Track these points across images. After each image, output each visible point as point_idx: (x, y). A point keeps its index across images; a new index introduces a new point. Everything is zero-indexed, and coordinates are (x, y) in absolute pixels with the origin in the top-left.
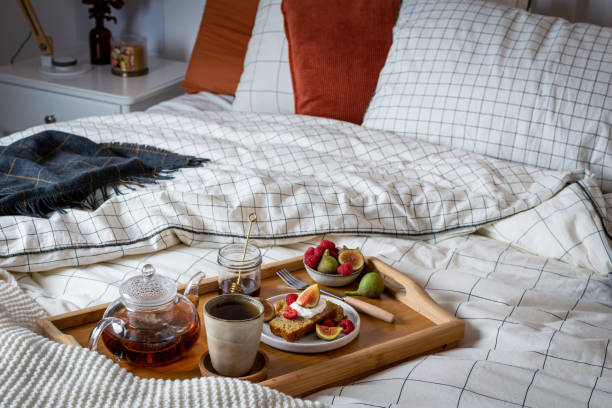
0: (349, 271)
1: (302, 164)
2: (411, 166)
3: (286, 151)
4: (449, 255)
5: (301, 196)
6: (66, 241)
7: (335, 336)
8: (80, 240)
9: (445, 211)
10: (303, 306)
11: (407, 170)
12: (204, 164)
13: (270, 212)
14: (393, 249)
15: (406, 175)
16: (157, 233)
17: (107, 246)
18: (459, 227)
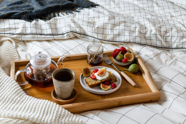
0: (126, 61)
1: (132, 11)
2: (173, 18)
3: (128, 5)
4: (174, 59)
5: (122, 27)
6: (34, 32)
7: (106, 89)
8: (39, 32)
9: (178, 41)
10: (98, 75)
11: (171, 20)
12: (97, 7)
13: (108, 31)
14: (151, 53)
15: (170, 22)
16: (67, 33)
17: (48, 35)
18: (182, 48)
